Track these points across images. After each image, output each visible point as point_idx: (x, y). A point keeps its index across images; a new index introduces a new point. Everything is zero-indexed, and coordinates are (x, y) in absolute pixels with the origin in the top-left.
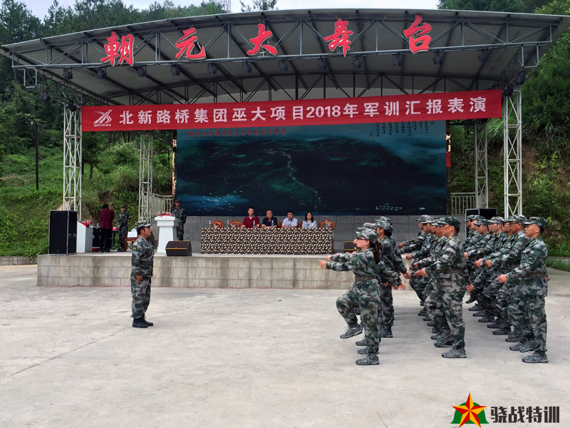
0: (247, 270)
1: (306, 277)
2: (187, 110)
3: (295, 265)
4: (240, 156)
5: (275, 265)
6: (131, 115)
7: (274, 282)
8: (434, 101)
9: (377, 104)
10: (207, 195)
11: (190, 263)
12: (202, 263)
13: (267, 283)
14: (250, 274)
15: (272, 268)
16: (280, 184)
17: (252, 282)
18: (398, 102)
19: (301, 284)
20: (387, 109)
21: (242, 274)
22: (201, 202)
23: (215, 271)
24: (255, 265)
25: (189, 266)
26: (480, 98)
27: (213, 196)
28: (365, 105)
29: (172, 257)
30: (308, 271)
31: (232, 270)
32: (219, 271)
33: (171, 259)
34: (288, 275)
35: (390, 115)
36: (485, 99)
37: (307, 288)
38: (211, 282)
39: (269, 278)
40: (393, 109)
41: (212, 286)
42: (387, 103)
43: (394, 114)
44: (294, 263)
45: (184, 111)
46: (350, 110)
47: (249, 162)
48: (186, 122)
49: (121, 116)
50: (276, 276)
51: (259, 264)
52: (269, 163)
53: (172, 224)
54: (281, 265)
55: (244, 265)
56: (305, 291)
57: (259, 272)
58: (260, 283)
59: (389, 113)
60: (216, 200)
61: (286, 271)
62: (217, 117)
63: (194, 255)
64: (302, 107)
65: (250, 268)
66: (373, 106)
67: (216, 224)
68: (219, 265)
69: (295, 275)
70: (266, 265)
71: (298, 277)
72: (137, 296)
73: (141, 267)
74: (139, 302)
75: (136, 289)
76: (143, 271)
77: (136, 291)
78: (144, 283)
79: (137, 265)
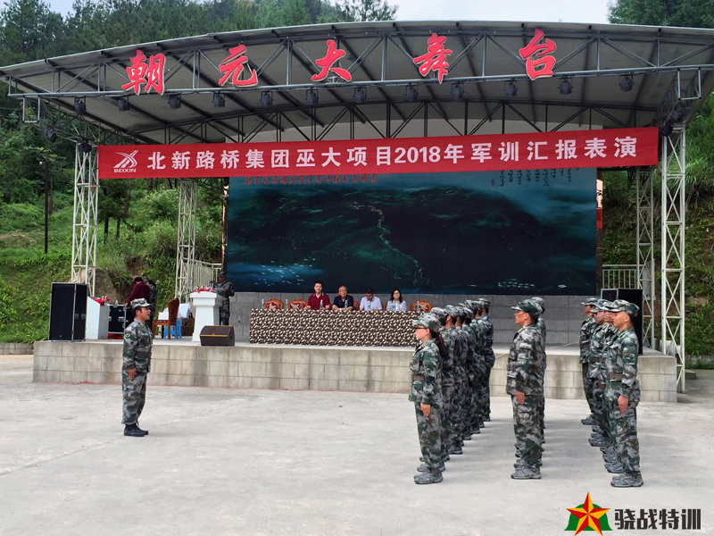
0: (306, 366)
1: (383, 378)
2: (237, 151)
3: (369, 361)
4: (313, 211)
5: (344, 360)
6: (163, 157)
7: (342, 383)
8: (567, 142)
9: (489, 145)
10: (269, 264)
11: (231, 355)
12: (247, 356)
13: (333, 384)
14: (310, 370)
15: (339, 364)
16: (367, 250)
17: (313, 381)
18: (517, 143)
19: (377, 386)
20: (503, 152)
21: (299, 371)
22: (259, 273)
23: (264, 367)
24: (317, 359)
25: (231, 359)
26: (628, 138)
27: (277, 265)
28: (473, 145)
29: (208, 347)
30: (387, 369)
31: (286, 366)
32: (269, 367)
33: (207, 350)
34: (361, 373)
35: (506, 160)
36: (635, 140)
37: (385, 391)
38: (259, 382)
39: (335, 377)
40: (510, 152)
41: (260, 386)
42: (503, 144)
43: (512, 158)
44: (369, 358)
45: (233, 152)
46: (453, 152)
47: (325, 219)
48: (235, 167)
49: (150, 158)
50: (344, 374)
51: (325, 359)
52: (352, 222)
53: (213, 303)
54: (351, 360)
55: (302, 360)
56: (382, 395)
57: (322, 369)
58: (323, 384)
59: (505, 157)
60: (280, 271)
61: (357, 369)
62: (276, 161)
63: (237, 344)
64: (388, 148)
65: (310, 364)
66: (483, 147)
67: (273, 304)
68: (269, 359)
69: (369, 374)
70: (332, 360)
71: (373, 376)
72: (129, 395)
73: (135, 359)
74: (132, 403)
75: (129, 387)
76: (137, 363)
77: (128, 389)
78: (139, 379)
79: (130, 357)
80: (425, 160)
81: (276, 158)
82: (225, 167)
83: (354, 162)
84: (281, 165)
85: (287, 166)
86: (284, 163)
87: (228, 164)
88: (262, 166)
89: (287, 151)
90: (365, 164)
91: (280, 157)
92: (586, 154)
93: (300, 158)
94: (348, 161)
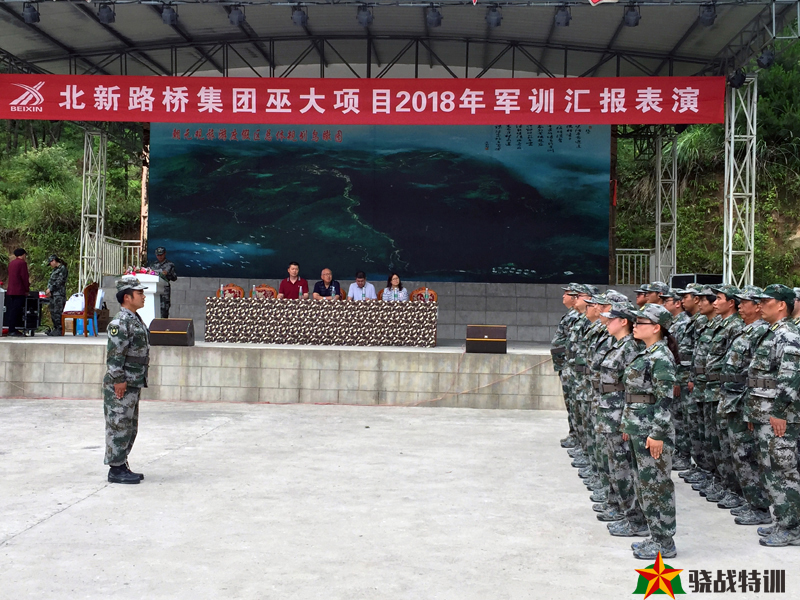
0: (295, 372)
1: (398, 386)
2: (185, 89)
3: (379, 365)
4: (262, 176)
5: (346, 364)
6: (81, 93)
7: (344, 394)
8: (614, 91)
9: (517, 92)
10: (203, 240)
11: (192, 358)
12: (214, 359)
13: (331, 395)
14: (300, 377)
15: (339, 370)
16: (330, 226)
17: (304, 392)
18: (552, 90)
19: (390, 397)
20: (534, 101)
21: (286, 378)
22: (191, 253)
23: (237, 372)
24: (310, 363)
25: (191, 363)
26: (689, 89)
27: (214, 242)
28: (497, 92)
29: (160, 347)
30: (403, 375)
31: (268, 372)
32: (244, 372)
33: (158, 352)
34: (368, 381)
35: (538, 112)
36: (697, 92)
37: (401, 404)
38: (230, 393)
39: (334, 386)
40: (543, 101)
41: (232, 399)
42: (534, 91)
43: (546, 110)
44: (380, 361)
45: (179, 89)
46: (472, 100)
47: (277, 186)
48: (183, 110)
49: (62, 94)
50: (346, 383)
51: (318, 363)
52: (312, 190)
53: (155, 289)
54: (356, 363)
55: (289, 363)
56: (398, 409)
57: (316, 376)
58: (318, 395)
59: (536, 108)
60: (219, 250)
61: (364, 376)
62: (239, 104)
63: (197, 343)
64: (388, 92)
65: (300, 369)
66: (510, 94)
67: (230, 291)
68: (244, 363)
69: (380, 382)
70: (330, 364)
71: (385, 385)
72: (117, 422)
73: (125, 368)
74: (121, 434)
75: (115, 410)
76: (128, 374)
77: (114, 413)
78: (131, 397)
79: (117, 364)
80: (435, 109)
81: (239, 100)
82: (168, 110)
83: (343, 108)
84: (245, 109)
85: (253, 110)
86: (250, 107)
87: (172, 106)
88: (220, 110)
89: (253, 91)
90: (357, 112)
91: (245, 98)
92: (638, 108)
93: (272, 99)
94: (336, 107)
